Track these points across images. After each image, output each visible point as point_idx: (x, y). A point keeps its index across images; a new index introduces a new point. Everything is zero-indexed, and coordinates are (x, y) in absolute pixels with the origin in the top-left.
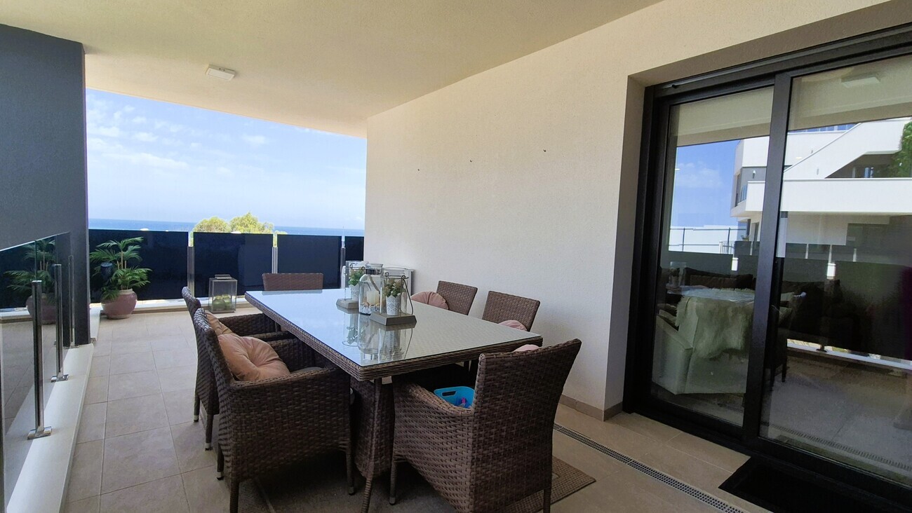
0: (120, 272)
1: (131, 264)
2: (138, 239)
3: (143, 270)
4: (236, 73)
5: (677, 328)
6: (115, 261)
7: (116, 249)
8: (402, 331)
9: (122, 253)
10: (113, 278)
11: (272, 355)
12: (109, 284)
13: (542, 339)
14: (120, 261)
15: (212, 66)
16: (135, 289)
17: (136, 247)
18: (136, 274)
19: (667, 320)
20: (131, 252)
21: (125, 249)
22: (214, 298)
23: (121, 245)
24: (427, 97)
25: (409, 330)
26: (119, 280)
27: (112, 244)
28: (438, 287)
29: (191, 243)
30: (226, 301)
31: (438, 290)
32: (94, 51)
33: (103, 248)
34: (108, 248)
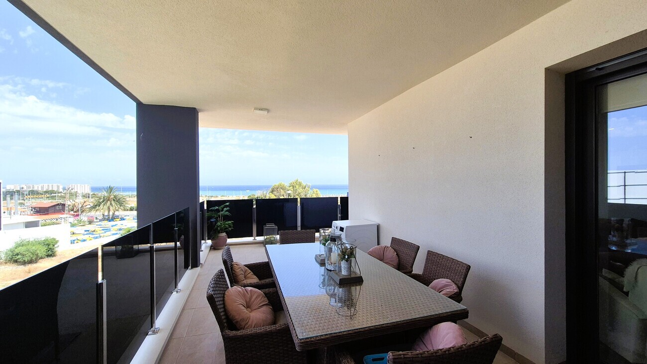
0: (219, 224)
1: (226, 218)
2: (227, 204)
3: (230, 222)
4: (268, 110)
5: (627, 294)
6: (217, 218)
7: (218, 211)
8: (353, 288)
9: (221, 213)
10: (216, 227)
11: (263, 301)
12: (215, 230)
13: (468, 312)
14: (220, 218)
15: (256, 109)
16: (226, 233)
17: (228, 208)
18: (226, 224)
19: (612, 282)
20: (225, 212)
22: (266, 237)
23: (220, 208)
24: (382, 107)
25: (358, 288)
26: (219, 228)
27: (216, 208)
28: (392, 242)
29: (254, 206)
30: (272, 239)
31: (391, 244)
32: (202, 111)
33: (212, 211)
34: (214, 210)
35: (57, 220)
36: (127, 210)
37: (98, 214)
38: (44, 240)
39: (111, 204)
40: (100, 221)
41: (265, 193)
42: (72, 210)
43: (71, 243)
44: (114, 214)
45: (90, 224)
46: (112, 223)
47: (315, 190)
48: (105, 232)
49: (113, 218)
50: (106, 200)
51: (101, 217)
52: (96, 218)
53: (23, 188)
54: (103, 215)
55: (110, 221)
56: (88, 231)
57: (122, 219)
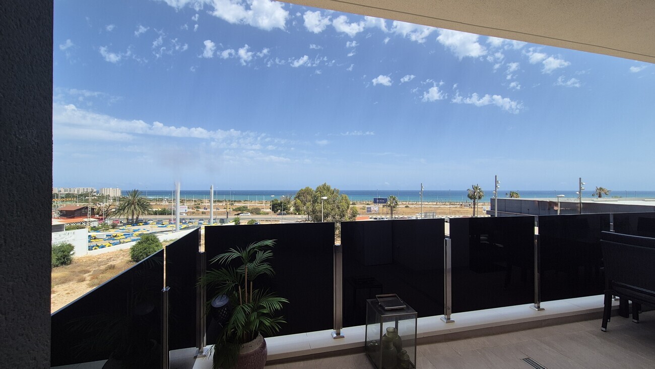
35: (81, 224)
36: (152, 214)
37: (123, 218)
38: (60, 247)
39: (135, 208)
40: (124, 225)
41: (288, 198)
42: (98, 214)
43: (89, 250)
44: (137, 218)
45: (113, 228)
46: (136, 228)
47: (344, 195)
48: (126, 238)
49: (137, 222)
50: (130, 204)
51: (125, 222)
52: (121, 222)
53: (60, 191)
54: (127, 219)
55: (133, 226)
56: (110, 236)
57: (146, 223)
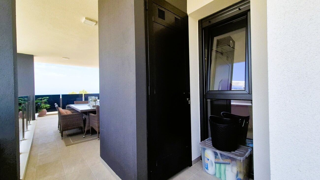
0: (42, 105)
1: (45, 103)
2: (47, 97)
4: (69, 58)
6: (41, 103)
7: (41, 100)
10: (41, 106)
12: (40, 108)
14: (42, 102)
15: (63, 57)
16: (46, 109)
17: (47, 99)
18: (46, 106)
21: (44, 100)
23: (43, 99)
29: (61, 97)
32: (36, 56)
33: (38, 100)
